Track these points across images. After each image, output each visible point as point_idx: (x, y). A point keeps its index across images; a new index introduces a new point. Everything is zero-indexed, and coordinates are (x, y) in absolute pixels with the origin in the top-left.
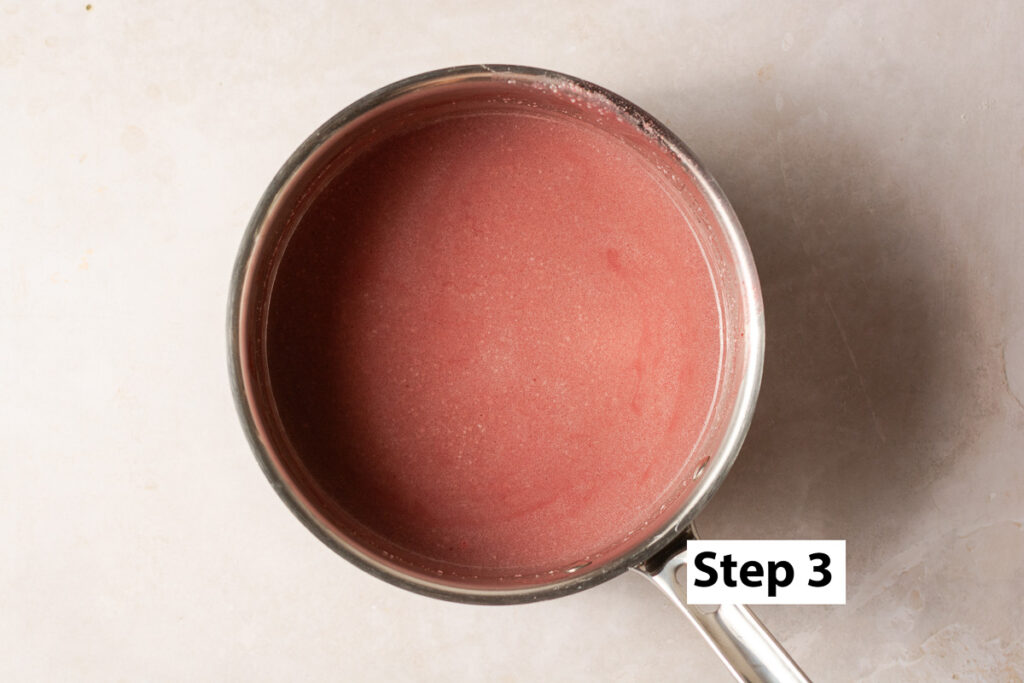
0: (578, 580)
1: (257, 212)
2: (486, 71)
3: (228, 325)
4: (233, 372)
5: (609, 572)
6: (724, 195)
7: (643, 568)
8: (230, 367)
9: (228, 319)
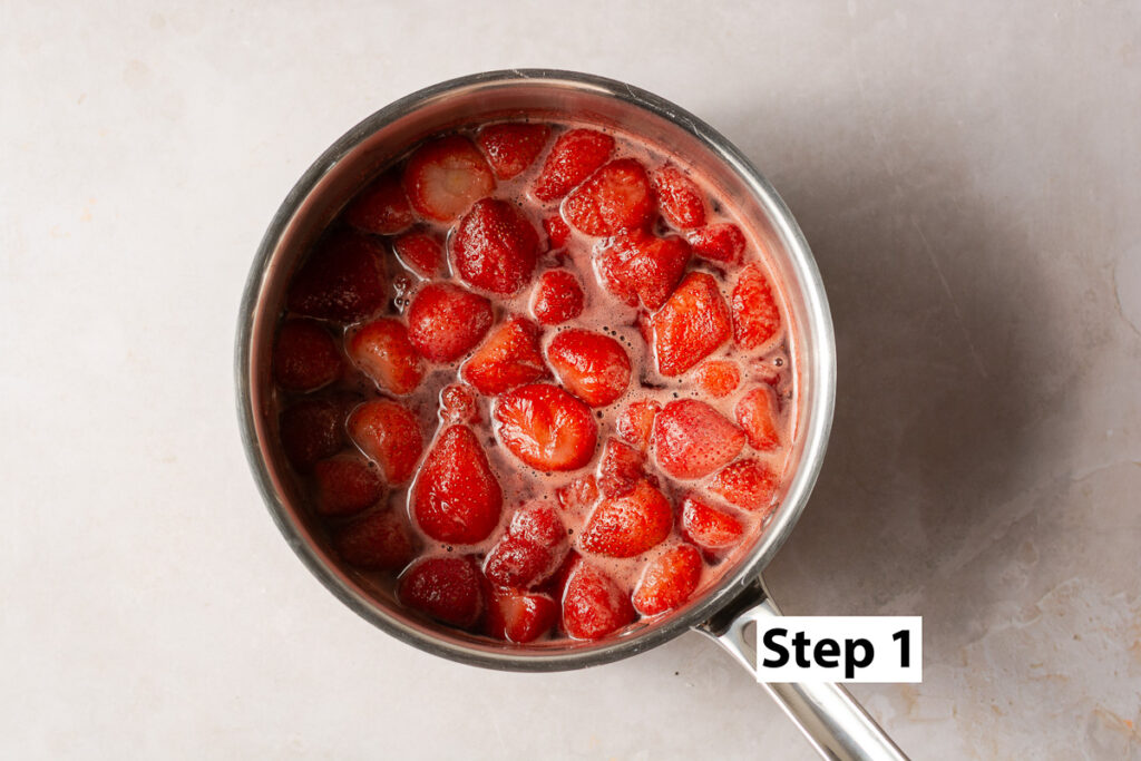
0: (633, 642)
1: (266, 239)
2: (518, 77)
3: (236, 364)
4: (243, 416)
5: (669, 632)
6: (788, 209)
7: (707, 628)
8: (239, 411)
9: (236, 358)
